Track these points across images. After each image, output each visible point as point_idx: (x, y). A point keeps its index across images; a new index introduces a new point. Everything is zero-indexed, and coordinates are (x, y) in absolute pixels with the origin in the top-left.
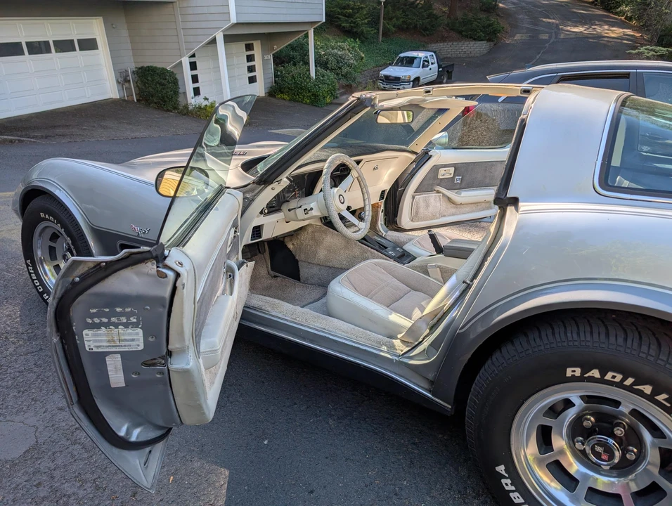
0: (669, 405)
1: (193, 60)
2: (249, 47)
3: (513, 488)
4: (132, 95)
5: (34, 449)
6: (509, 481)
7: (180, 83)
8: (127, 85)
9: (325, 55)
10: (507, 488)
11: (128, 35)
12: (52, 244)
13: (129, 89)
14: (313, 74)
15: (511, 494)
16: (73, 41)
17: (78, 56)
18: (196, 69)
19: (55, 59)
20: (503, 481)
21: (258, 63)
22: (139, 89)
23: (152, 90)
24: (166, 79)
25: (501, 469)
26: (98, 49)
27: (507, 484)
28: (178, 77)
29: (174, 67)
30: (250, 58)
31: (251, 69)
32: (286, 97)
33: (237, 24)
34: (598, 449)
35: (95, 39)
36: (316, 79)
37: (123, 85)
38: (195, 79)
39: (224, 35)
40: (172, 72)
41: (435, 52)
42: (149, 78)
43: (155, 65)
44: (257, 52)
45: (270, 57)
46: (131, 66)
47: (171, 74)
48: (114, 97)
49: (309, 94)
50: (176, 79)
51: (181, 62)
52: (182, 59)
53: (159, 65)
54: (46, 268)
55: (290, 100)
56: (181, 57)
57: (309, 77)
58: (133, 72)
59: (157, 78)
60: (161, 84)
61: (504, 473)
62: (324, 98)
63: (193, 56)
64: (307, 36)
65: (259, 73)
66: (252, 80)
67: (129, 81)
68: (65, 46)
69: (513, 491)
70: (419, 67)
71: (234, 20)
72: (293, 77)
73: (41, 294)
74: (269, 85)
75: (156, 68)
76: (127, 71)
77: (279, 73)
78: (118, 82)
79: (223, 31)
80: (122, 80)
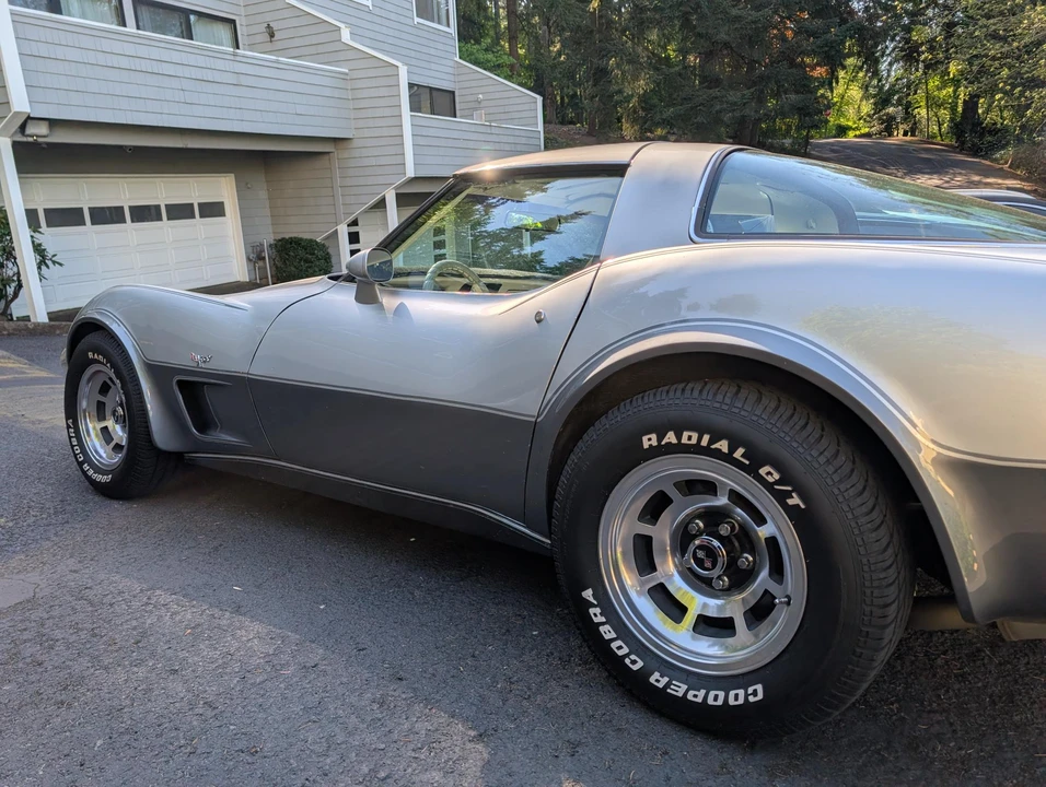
0: (747, 462)
1: (354, 229)
3: (604, 620)
4: (267, 278)
5: (28, 601)
6: (598, 610)
7: (334, 260)
8: (261, 263)
10: (596, 620)
11: (266, 197)
12: (102, 399)
13: (263, 269)
15: (601, 628)
16: (192, 205)
17: (199, 226)
18: (358, 241)
19: (166, 228)
20: (592, 611)
22: (277, 268)
23: (293, 269)
24: (314, 254)
25: (588, 594)
26: (224, 215)
27: (596, 614)
28: (330, 251)
29: (327, 238)
31: (439, 245)
33: (416, 178)
34: (701, 554)
35: (223, 203)
37: (255, 263)
39: (397, 194)
40: (324, 245)
42: (292, 254)
43: (300, 236)
46: (267, 238)
47: (322, 247)
48: (242, 280)
50: (328, 253)
51: (336, 232)
52: (338, 227)
53: (306, 237)
54: (90, 426)
56: (336, 224)
58: (271, 245)
59: (301, 253)
60: (306, 261)
61: (592, 599)
63: (355, 223)
65: (449, 249)
67: (264, 258)
68: (180, 212)
69: (603, 624)
71: (410, 173)
73: (80, 464)
75: (301, 239)
76: (262, 245)
78: (249, 259)
79: (396, 188)
80: (255, 257)
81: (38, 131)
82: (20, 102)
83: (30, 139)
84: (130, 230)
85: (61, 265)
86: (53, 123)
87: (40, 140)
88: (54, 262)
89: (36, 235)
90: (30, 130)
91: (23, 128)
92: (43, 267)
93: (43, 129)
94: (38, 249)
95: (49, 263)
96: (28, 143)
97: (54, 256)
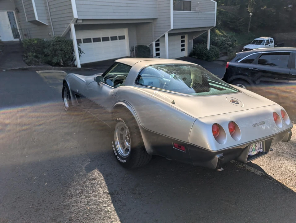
1: (157, 42)
2: (183, 37)
4: (134, 55)
7: (151, 51)
9: (217, 40)
11: (136, 34)
13: (133, 53)
14: (208, 47)
17: (118, 42)
18: (158, 46)
19: (110, 43)
21: (186, 43)
22: (137, 53)
23: (141, 54)
24: (146, 50)
26: (125, 39)
28: (150, 49)
29: (150, 45)
30: (183, 41)
31: (183, 46)
32: (196, 57)
33: (174, 29)
35: (124, 36)
36: (210, 50)
38: (157, 50)
39: (168, 34)
41: (273, 38)
42: (141, 49)
44: (186, 39)
45: (192, 41)
46: (135, 45)
47: (148, 48)
48: (128, 56)
49: (206, 56)
51: (152, 44)
53: (145, 45)
55: (198, 58)
56: (152, 41)
57: (207, 49)
58: (136, 47)
59: (143, 49)
60: (144, 52)
62: (212, 58)
63: (158, 40)
64: (207, 33)
65: (186, 47)
66: (183, 50)
67: (134, 50)
68: (114, 38)
70: (264, 45)
71: (172, 28)
72: (200, 49)
74: (190, 52)
75: (143, 46)
76: (134, 47)
77: (195, 47)
78: (130, 51)
79: (168, 32)
80: (132, 50)
81: (80, 22)
82: (76, 16)
83: (78, 24)
84: (102, 44)
85: (84, 53)
86: (83, 20)
87: (80, 24)
88: (83, 53)
89: (79, 46)
90: (78, 22)
91: (76, 21)
92: (81, 54)
93: (81, 21)
94: (79, 49)
95: (82, 53)
96: (78, 25)
97: (83, 51)
